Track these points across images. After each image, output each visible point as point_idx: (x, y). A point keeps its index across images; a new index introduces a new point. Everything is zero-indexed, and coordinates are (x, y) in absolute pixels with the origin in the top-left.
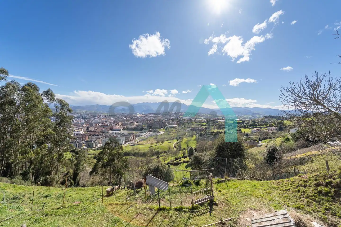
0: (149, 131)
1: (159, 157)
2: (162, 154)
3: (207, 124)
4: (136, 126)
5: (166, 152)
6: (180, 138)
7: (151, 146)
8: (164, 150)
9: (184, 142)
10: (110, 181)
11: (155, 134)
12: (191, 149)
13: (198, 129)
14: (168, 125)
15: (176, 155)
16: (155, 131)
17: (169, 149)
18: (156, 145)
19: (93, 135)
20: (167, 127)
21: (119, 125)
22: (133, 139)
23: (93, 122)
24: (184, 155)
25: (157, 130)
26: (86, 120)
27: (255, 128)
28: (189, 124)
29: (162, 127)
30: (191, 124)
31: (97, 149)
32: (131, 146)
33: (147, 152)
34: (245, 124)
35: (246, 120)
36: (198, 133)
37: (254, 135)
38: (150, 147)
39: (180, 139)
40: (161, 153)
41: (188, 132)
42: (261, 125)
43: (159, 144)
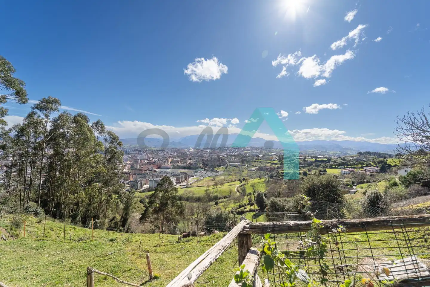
0: (204, 170)
1: (219, 203)
2: (221, 200)
3: (279, 161)
4: (189, 163)
5: (227, 198)
6: (244, 179)
7: (208, 189)
8: (224, 195)
9: (249, 184)
10: (163, 229)
11: (213, 174)
12: (259, 194)
13: (267, 169)
14: (228, 163)
15: (239, 202)
16: (212, 171)
17: (231, 193)
18: (214, 187)
19: (138, 175)
20: (227, 165)
21: (168, 162)
22: (186, 179)
23: (139, 158)
24: (250, 202)
25: (215, 169)
26: (130, 156)
27: (346, 168)
28: (255, 162)
29: (220, 166)
30: (258, 162)
31: (143, 190)
32: (183, 188)
33: (203, 196)
34: (331, 163)
35: (333, 157)
36: (267, 174)
37: (345, 178)
38: (206, 191)
39: (244, 181)
40: (220, 198)
41: (254, 172)
42: (354, 164)
43: (217, 187)
